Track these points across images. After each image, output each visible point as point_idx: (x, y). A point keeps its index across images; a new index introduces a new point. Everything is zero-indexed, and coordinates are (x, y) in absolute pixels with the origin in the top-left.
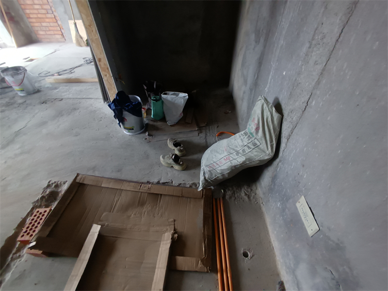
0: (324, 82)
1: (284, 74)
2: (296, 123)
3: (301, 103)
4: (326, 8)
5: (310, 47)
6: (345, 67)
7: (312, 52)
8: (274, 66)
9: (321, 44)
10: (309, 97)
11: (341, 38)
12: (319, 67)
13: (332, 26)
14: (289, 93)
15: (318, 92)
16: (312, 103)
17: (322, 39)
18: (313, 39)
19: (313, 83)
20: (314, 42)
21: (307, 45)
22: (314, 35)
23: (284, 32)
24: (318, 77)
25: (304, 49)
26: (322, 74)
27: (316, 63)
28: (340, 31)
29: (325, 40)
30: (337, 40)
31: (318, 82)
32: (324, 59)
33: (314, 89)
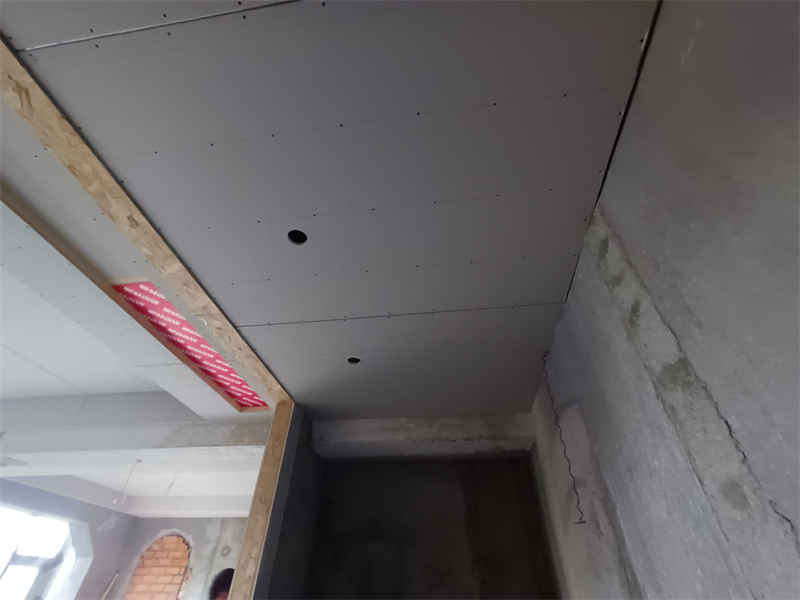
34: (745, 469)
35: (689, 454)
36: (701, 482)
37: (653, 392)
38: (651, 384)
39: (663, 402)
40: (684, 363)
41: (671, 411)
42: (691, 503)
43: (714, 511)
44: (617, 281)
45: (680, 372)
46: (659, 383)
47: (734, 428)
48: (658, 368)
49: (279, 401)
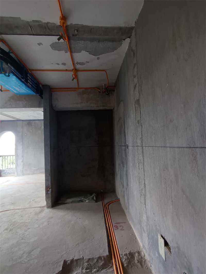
2: (145, 194)
4: (138, 153)
6: (148, 168)
7: (139, 166)
8: (131, 174)
10: (144, 181)
12: (143, 169)
13: (141, 157)
14: (139, 182)
15: (146, 178)
16: (146, 183)
17: (140, 161)
18: (138, 162)
19: (143, 176)
21: (138, 164)
22: (138, 160)
23: (131, 161)
24: (143, 173)
25: (137, 165)
26: (144, 171)
27: (142, 169)
28: (143, 158)
29: (141, 161)
30: (143, 161)
31: (144, 175)
32: (143, 167)
34: (140, 119)
35: (136, 116)
36: (136, 120)
37: (134, 104)
39: (135, 106)
40: (139, 100)
41: (135, 108)
42: (134, 123)
43: (136, 124)
44: (135, 77)
45: (138, 102)
46: (135, 102)
47: (141, 113)
48: (136, 99)
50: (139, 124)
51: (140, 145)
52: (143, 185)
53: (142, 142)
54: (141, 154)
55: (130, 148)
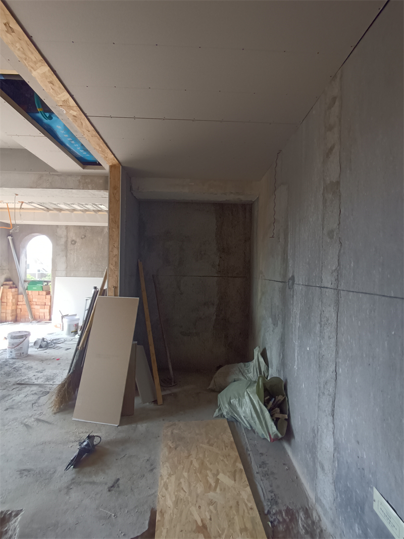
0: (341, 351)
1: (308, 349)
2: (334, 394)
3: (331, 373)
4: (322, 302)
5: (321, 327)
6: (349, 339)
7: (324, 330)
8: (297, 344)
9: (328, 324)
10: (335, 365)
11: (339, 320)
12: (333, 340)
13: (330, 312)
14: (318, 366)
15: (341, 360)
16: (339, 371)
17: (327, 320)
18: (321, 321)
19: (334, 354)
20: (322, 323)
21: (318, 325)
22: (321, 318)
23: (298, 317)
24: (335, 348)
25: (317, 328)
26: (337, 345)
27: (329, 338)
28: (336, 316)
29: (329, 322)
30: (337, 321)
31: (337, 352)
32: (334, 334)
33: (336, 358)
34: (338, 227)
35: (323, 218)
36: (323, 229)
37: (322, 192)
38: (323, 188)
39: (323, 197)
40: (338, 183)
41: (325, 201)
42: (316, 235)
43: (322, 238)
44: (330, 128)
45: (334, 188)
46: (326, 188)
47: (342, 213)
48: (328, 182)
49: (111, 164)
50: (331, 238)
51: (329, 286)
52: (329, 374)
53: (337, 280)
54: (332, 306)
55: (299, 288)
